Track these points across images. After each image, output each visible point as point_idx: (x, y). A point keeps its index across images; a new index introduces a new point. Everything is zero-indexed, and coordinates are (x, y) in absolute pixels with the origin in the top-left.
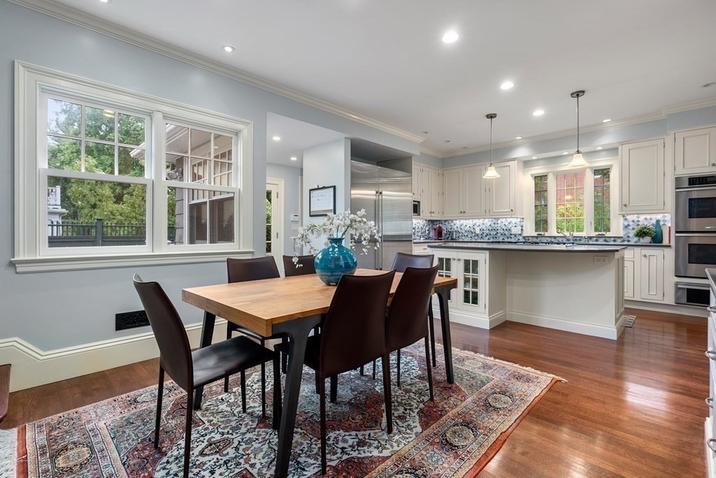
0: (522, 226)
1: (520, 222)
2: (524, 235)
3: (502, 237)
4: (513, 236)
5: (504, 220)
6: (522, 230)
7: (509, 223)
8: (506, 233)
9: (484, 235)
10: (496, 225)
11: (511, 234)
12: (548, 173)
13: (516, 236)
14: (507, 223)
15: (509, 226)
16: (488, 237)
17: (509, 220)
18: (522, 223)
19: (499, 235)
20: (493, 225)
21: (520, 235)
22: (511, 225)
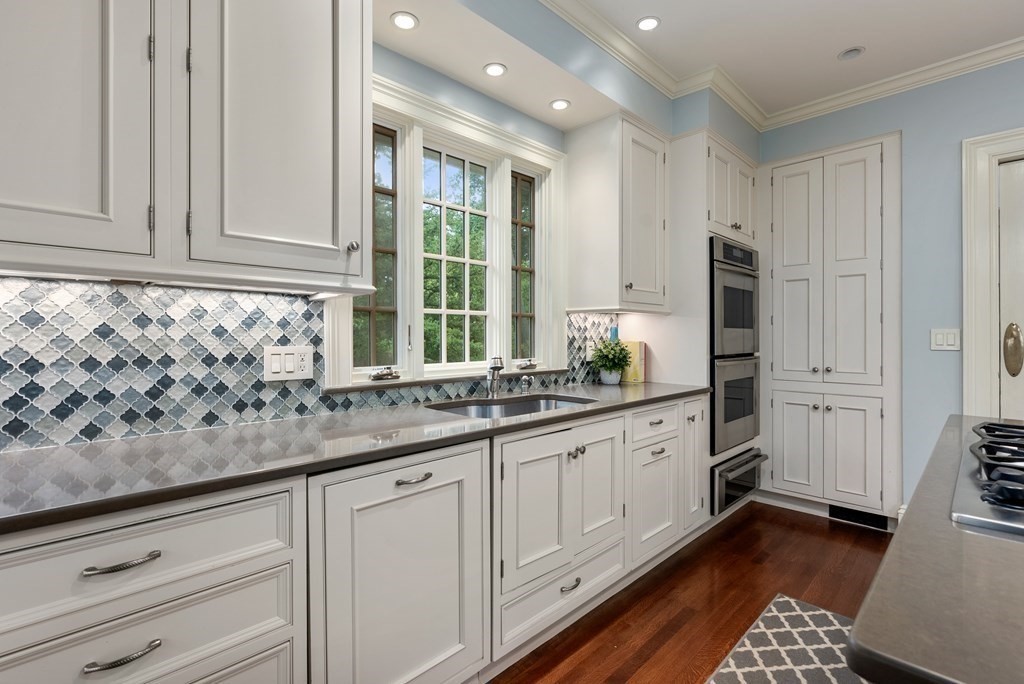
0: (317, 341)
1: (308, 316)
2: (328, 383)
3: (199, 408)
4: (268, 396)
5: (211, 302)
6: (317, 357)
7: (250, 323)
8: (229, 377)
9: (45, 404)
10: (154, 332)
11: (259, 386)
12: (412, 122)
13: (285, 392)
14: (231, 324)
15: (249, 340)
16: (80, 419)
17: (248, 304)
18: (315, 325)
19: (177, 393)
20: (129, 332)
21: (309, 384)
22: (257, 334)
